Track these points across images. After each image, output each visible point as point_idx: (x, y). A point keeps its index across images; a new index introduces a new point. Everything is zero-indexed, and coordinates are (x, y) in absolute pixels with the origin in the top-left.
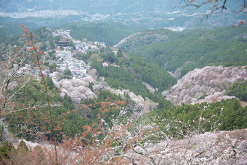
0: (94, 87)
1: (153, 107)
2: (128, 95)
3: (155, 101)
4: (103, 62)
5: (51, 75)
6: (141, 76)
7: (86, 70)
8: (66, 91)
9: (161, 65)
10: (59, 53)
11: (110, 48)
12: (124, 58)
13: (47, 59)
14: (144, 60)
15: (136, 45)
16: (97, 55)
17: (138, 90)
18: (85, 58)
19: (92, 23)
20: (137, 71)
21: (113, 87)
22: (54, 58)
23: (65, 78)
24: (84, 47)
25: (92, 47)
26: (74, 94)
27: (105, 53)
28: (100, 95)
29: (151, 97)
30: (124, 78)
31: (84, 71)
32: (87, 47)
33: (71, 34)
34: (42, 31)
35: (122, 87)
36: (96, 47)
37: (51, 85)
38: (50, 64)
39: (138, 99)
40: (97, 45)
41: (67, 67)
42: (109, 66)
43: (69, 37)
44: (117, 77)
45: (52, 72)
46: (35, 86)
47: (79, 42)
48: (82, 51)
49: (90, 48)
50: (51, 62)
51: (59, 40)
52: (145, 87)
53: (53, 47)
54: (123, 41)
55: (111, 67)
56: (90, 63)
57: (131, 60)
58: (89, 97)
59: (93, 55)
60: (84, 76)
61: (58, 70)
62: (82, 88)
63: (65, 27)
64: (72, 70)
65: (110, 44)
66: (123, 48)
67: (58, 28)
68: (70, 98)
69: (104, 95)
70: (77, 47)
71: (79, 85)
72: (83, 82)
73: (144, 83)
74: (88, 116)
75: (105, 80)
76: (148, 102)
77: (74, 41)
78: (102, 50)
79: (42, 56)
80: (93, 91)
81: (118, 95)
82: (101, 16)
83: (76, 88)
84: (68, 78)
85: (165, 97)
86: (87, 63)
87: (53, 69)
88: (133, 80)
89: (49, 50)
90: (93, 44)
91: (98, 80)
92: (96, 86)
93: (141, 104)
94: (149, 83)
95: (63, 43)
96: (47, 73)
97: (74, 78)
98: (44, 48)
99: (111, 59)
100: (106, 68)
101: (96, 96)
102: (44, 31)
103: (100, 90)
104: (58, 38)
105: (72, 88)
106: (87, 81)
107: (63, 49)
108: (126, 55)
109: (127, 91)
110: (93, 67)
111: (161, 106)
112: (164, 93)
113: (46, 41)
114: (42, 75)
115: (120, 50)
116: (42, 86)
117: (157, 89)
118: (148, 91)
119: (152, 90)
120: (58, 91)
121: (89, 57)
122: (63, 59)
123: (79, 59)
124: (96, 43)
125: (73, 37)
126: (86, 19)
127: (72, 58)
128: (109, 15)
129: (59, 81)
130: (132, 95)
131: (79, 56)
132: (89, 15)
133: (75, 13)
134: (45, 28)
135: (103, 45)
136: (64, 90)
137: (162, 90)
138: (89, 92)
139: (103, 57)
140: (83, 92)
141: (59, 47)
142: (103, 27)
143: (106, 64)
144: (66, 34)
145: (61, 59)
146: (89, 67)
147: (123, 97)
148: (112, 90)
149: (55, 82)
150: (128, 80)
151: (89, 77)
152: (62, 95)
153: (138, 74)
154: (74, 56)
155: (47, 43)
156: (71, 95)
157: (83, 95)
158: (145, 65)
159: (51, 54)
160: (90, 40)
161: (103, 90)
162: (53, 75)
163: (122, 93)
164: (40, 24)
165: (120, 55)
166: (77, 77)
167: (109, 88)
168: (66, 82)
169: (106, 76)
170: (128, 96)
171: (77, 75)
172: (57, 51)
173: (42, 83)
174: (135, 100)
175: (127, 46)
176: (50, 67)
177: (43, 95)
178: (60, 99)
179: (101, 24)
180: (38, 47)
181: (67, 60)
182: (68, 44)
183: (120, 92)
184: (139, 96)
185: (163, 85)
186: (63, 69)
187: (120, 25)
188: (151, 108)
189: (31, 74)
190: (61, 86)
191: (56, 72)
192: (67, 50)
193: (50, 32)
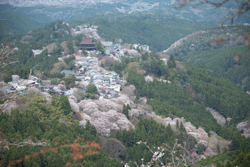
1: (221, 147)
2: (182, 126)
3: (226, 138)
4: (146, 75)
5: (67, 93)
6: (204, 98)
7: (119, 86)
8: (88, 117)
9: (236, 82)
10: (80, 60)
11: (158, 53)
12: (178, 69)
13: (63, 68)
14: (209, 73)
15: (197, 50)
16: (136, 64)
17: (199, 120)
18: (118, 68)
19: (131, 16)
20: (197, 90)
21: (159, 113)
22: (72, 68)
23: (88, 97)
24: (118, 51)
25: (130, 51)
26: (101, 122)
27: (149, 61)
28: (140, 125)
29: (219, 131)
30: (176, 100)
31: (117, 88)
32: (122, 52)
33: (99, 32)
34: (56, 27)
35: (174, 114)
36: (136, 51)
37: (66, 107)
38: (67, 76)
39: (198, 134)
40: (138, 49)
41: (92, 80)
42: (155, 80)
43: (97, 36)
44: (167, 98)
45: (68, 89)
46: (43, 109)
47: (110, 43)
48: (115, 58)
49: (126, 53)
50: (68, 73)
51: (80, 40)
52: (209, 114)
53: (72, 51)
55: (158, 82)
56: (126, 76)
57: (189, 73)
58: (123, 127)
59: (131, 64)
60: (116, 96)
61: (77, 86)
62: (113, 113)
63: (90, 22)
64: (98, 86)
65: (157, 48)
66: (177, 55)
67: (81, 23)
68: (93, 128)
69: (145, 125)
70: (107, 52)
71: (109, 108)
72: (115, 105)
73: (207, 109)
74: (120, 157)
75: (148, 103)
76: (215, 139)
77: (104, 43)
78: (145, 57)
79: (56, 64)
80: (128, 118)
81: (167, 125)
82: (145, 5)
83: (104, 113)
84: (93, 98)
85: (242, 132)
86: (121, 76)
87: (70, 83)
88: (190, 103)
89: (66, 55)
90: (131, 48)
91: (137, 101)
92: (134, 111)
94: (216, 109)
95: (87, 45)
96: (62, 89)
97: (101, 98)
98: (58, 52)
99: (158, 71)
100: (150, 84)
101: (133, 127)
102: (59, 27)
103: (140, 117)
104: (80, 37)
105: (97, 113)
106: (120, 103)
107: (86, 54)
108: (180, 66)
109: (182, 119)
110: (129, 82)
111: (235, 146)
112: (241, 125)
113: (61, 41)
114: (52, 92)
115: (171, 58)
116: (53, 108)
117: (229, 119)
118: (215, 121)
119: (220, 120)
120: (77, 117)
121: (124, 67)
122: (85, 70)
123: (110, 70)
124: (136, 46)
125: (102, 37)
126: (122, 10)
127: (99, 68)
128: (158, 4)
129: (78, 101)
130: (188, 126)
131: (109, 66)
132: (127, 4)
134: (60, 22)
135: (147, 49)
136: (85, 116)
137: (237, 121)
138: (124, 120)
139: (145, 67)
140: (114, 120)
141: (80, 51)
142: (147, 21)
143: (149, 78)
144: (92, 32)
145: (82, 69)
146: (124, 81)
147: (174, 129)
148: (158, 118)
149: (73, 103)
150: (183, 103)
151: (123, 97)
152: (83, 123)
153: (199, 95)
154: (102, 66)
155: (64, 45)
156: (95, 123)
157: (115, 125)
158: (210, 81)
159: (67, 61)
160: (127, 41)
161: (145, 117)
162: (70, 93)
163: (173, 123)
164: (54, 16)
165: (172, 64)
166: (106, 97)
167: (153, 114)
168: (89, 103)
169: (150, 95)
170: (182, 129)
171: (106, 94)
172: (77, 58)
173: (53, 104)
174: (194, 134)
175: (184, 51)
176: (66, 80)
177: (55, 122)
178: (79, 130)
179: (145, 18)
180: (50, 50)
181: (92, 71)
182: (93, 46)
183: (170, 122)
184: (200, 129)
185: (239, 113)
186: (86, 83)
187: (173, 19)
188: (218, 148)
189: (37, 90)
190: (81, 109)
191: (75, 89)
192: (92, 55)
193: (68, 29)
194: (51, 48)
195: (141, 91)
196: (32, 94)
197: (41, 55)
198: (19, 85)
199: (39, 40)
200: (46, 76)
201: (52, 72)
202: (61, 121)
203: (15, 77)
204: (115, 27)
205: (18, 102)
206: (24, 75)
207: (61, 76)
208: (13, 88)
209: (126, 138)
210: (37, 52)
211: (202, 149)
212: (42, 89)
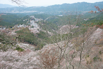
0: (39, 30)
5: (29, 27)
10: (31, 22)
18: (37, 23)
19: (40, 14)
21: (44, 30)
29: (53, 32)
34: (27, 16)
43: (34, 18)
47: (36, 19)
48: (37, 21)
49: (39, 20)
53: (30, 20)
54: (47, 18)
55: (44, 25)
57: (49, 23)
59: (39, 22)
62: (36, 30)
63: (33, 15)
65: (44, 19)
73: (52, 29)
78: (42, 21)
79: (27, 22)
81: (45, 32)
82: (42, 12)
83: (34, 30)
93: (51, 34)
98: (27, 20)
104: (31, 18)
112: (57, 31)
114: (26, 27)
119: (54, 30)
126: (38, 13)
128: (44, 12)
130: (48, 32)
133: (36, 12)
135: (42, 19)
138: (38, 31)
140: (36, 31)
143: (42, 24)
144: (33, 17)
146: (38, 25)
149: (29, 29)
151: (38, 28)
152: (31, 32)
154: (35, 22)
156: (33, 32)
159: (29, 22)
160: (39, 18)
161: (41, 31)
164: (27, 14)
165: (46, 22)
168: (32, 29)
171: (35, 27)
175: (48, 20)
179: (42, 14)
181: (33, 23)
182: (33, 19)
184: (50, 32)
186: (32, 25)
187: (47, 14)
189: (24, 27)
192: (33, 21)
193: (29, 16)
194: (26, 20)
195: (41, 27)
198: (21, 26)
199: (24, 18)
200: (25, 24)
201: (26, 24)
202: (27, 32)
204: (37, 16)
205: (21, 29)
206: (22, 24)
207: (28, 24)
209: (39, 34)
210: (24, 20)
211: (50, 35)
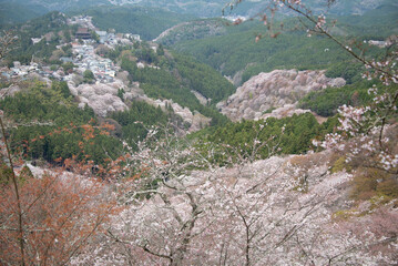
1: (204, 124)
2: (170, 106)
3: (207, 116)
4: (138, 62)
5: (66, 78)
6: (189, 82)
7: (114, 72)
8: (86, 100)
9: (215, 68)
10: (77, 48)
11: (147, 42)
12: (166, 57)
13: (61, 56)
14: (193, 60)
15: (182, 39)
16: (129, 52)
17: (185, 101)
18: (112, 56)
20: (183, 76)
21: (151, 96)
22: (70, 55)
23: (85, 82)
24: (112, 40)
25: (123, 40)
26: (98, 104)
27: (140, 49)
28: (133, 106)
29: (201, 110)
30: (165, 84)
31: (112, 74)
32: (115, 41)
33: (94, 22)
34: (53, 17)
35: (163, 97)
36: (127, 41)
37: (66, 91)
38: (65, 63)
39: (184, 113)
40: (130, 38)
41: (88, 67)
42: (146, 67)
44: (157, 82)
45: (67, 74)
46: (45, 93)
47: (104, 33)
48: (109, 46)
49: (119, 42)
50: (66, 60)
51: (76, 30)
52: (194, 96)
53: (69, 40)
54: (164, 34)
55: (149, 68)
56: (119, 63)
57: (176, 60)
58: (119, 109)
59: (124, 52)
60: (112, 81)
61: (75, 72)
62: (108, 96)
63: (85, 13)
64: (94, 72)
65: (147, 37)
66: (165, 44)
67: (76, 14)
68: (91, 109)
69: (138, 107)
70: (102, 41)
71: (105, 92)
72: (111, 89)
73: (192, 91)
74: (117, 134)
75: (140, 87)
76: (198, 116)
77: (98, 33)
78: (136, 45)
79: (54, 52)
80: (123, 100)
81: (157, 106)
83: (100, 96)
84: (90, 83)
85: (220, 110)
86: (115, 63)
87: (68, 69)
88: (177, 87)
89: (63, 43)
90: (124, 37)
91: (130, 86)
92: (127, 95)
93: (188, 120)
94: (199, 91)
95: (82, 34)
96: (61, 75)
97: (97, 83)
98: (56, 41)
99: (148, 59)
100: (142, 70)
101: (128, 108)
102: (56, 17)
103: (133, 99)
104: (76, 27)
105: (94, 96)
106: (115, 87)
107: (82, 43)
108: (168, 53)
109: (170, 101)
110: (123, 68)
111: (215, 122)
112: (219, 104)
113: (58, 31)
114: (52, 78)
115: (160, 46)
116: (54, 93)
117: (210, 99)
118: (198, 101)
119: (203, 100)
120: (76, 100)
121: (118, 55)
122: (82, 57)
123: (105, 57)
124: (128, 35)
125: (97, 27)
126: (114, 2)
127: (95, 56)
129: (77, 86)
130: (176, 107)
131: (104, 53)
134: (57, 13)
135: (138, 38)
136: (84, 99)
137: (216, 101)
138: (118, 102)
139: (137, 54)
140: (110, 102)
141: (77, 40)
142: (137, 13)
143: (141, 65)
144: (86, 22)
145: (79, 56)
146: (118, 68)
147: (164, 110)
148: (150, 101)
149: (71, 87)
150: (171, 86)
151: (118, 82)
152: (82, 105)
153: (185, 79)
154: (98, 53)
156: (93, 106)
157: (111, 106)
158: (194, 67)
159: (65, 49)
160: (120, 31)
161: (138, 100)
162: (69, 78)
163: (163, 104)
164: (51, 8)
165: (161, 52)
166: (102, 82)
167: (145, 97)
168: (86, 88)
169: (141, 80)
170: (171, 109)
172: (74, 46)
173: (54, 88)
174: (181, 113)
175: (170, 40)
176: (64, 67)
177: (56, 105)
178: (78, 112)
179: (135, 10)
180: (48, 39)
181: (88, 58)
182: (89, 35)
183: (160, 103)
184: (186, 108)
185: (218, 94)
186: (83, 70)
187: (161, 12)
188: (201, 124)
189: (38, 75)
190: (80, 93)
191: (73, 75)
192: (88, 44)
193: (64, 19)
194: (49, 36)
195: (134, 77)
196: (33, 79)
197: (40, 43)
198: (21, 71)
199: (38, 29)
200: (46, 62)
201: (51, 59)
202: (61, 103)
203: (16, 63)
204: (108, 20)
205: (20, 86)
206: (26, 61)
207: (60, 63)
208: (15, 74)
209: (121, 118)
210: (36, 41)
211: (188, 126)
212: (43, 75)
